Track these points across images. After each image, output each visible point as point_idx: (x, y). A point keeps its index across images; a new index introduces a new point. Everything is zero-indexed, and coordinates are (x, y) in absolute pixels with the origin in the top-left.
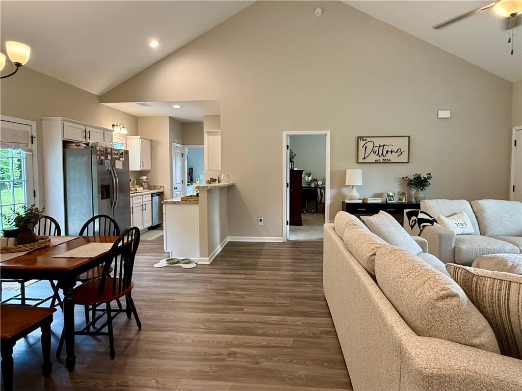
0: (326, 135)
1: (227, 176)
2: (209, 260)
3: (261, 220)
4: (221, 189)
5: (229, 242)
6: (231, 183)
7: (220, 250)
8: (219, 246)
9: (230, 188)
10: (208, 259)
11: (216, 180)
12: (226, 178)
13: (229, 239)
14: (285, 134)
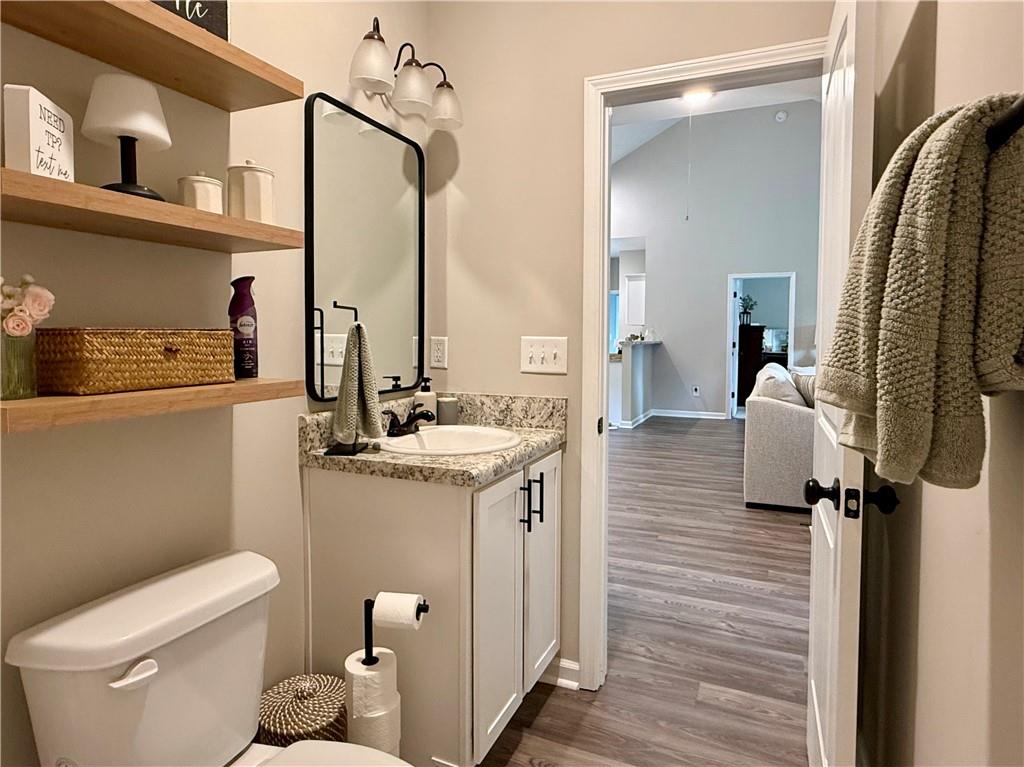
0: (789, 278)
1: (653, 332)
2: (633, 424)
3: (696, 390)
4: (647, 346)
5: (653, 417)
6: (658, 340)
7: (643, 420)
8: (642, 416)
9: (656, 347)
10: (630, 422)
11: (637, 337)
12: (650, 335)
13: (653, 413)
14: (731, 277)
